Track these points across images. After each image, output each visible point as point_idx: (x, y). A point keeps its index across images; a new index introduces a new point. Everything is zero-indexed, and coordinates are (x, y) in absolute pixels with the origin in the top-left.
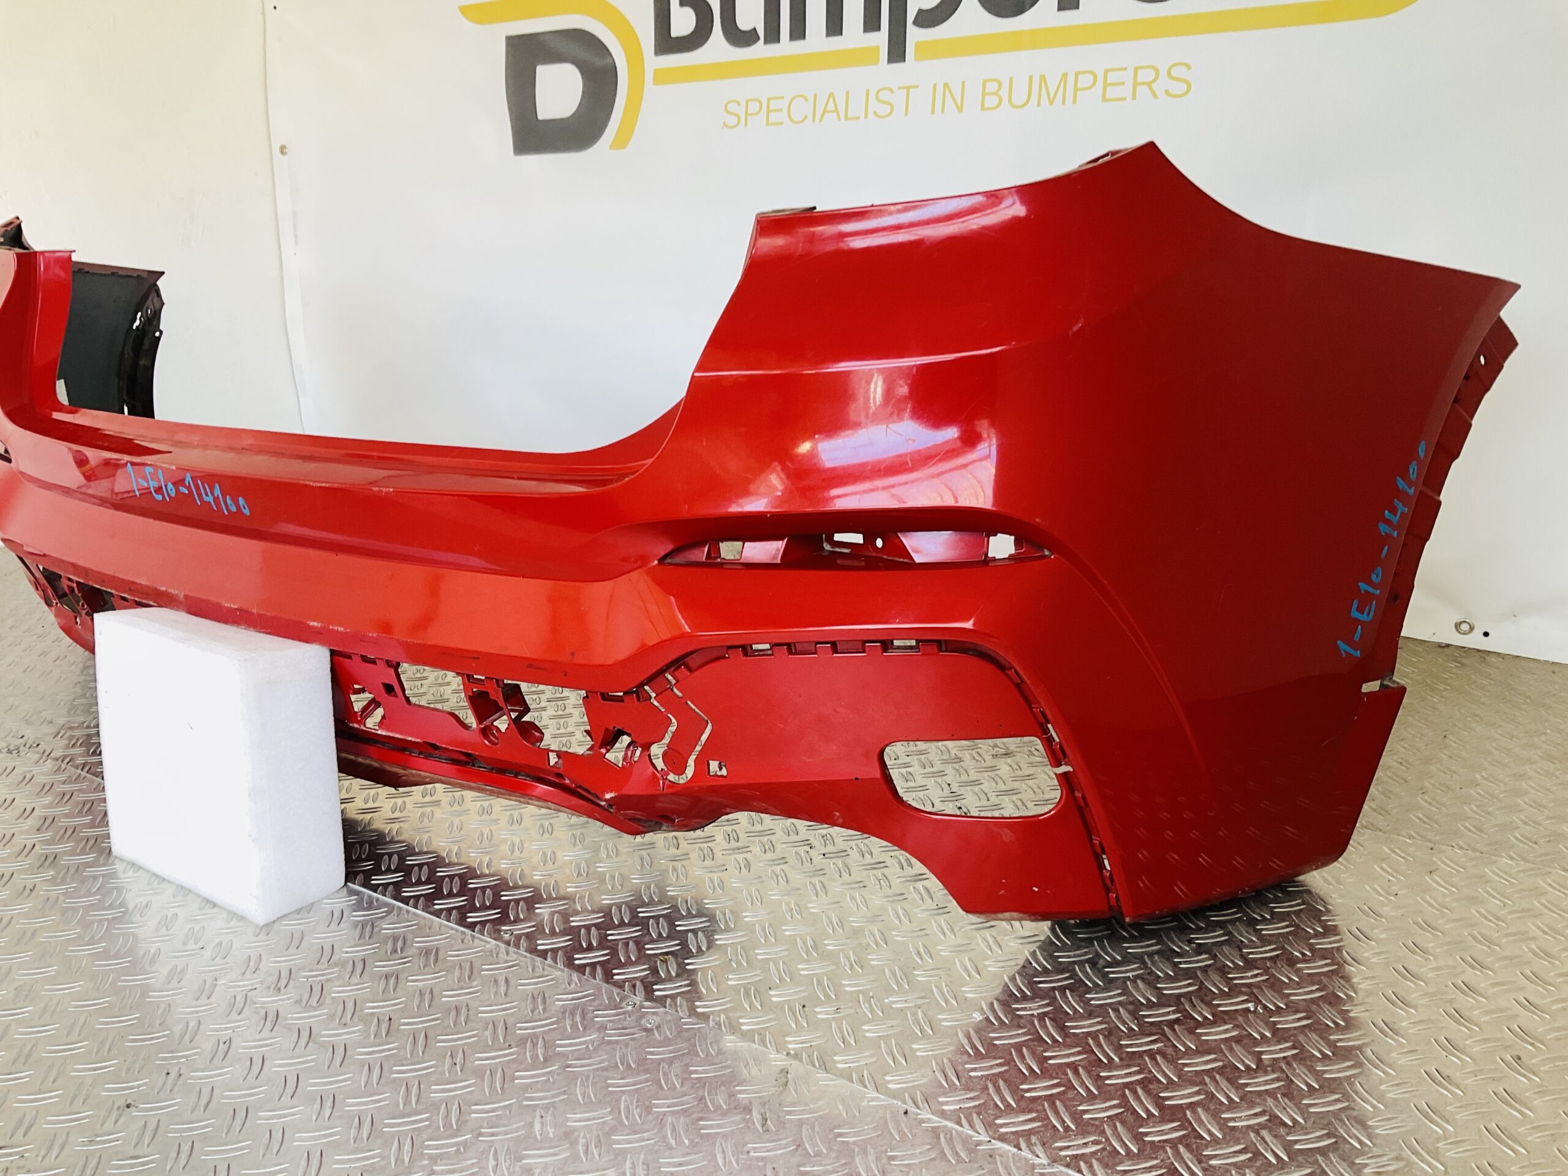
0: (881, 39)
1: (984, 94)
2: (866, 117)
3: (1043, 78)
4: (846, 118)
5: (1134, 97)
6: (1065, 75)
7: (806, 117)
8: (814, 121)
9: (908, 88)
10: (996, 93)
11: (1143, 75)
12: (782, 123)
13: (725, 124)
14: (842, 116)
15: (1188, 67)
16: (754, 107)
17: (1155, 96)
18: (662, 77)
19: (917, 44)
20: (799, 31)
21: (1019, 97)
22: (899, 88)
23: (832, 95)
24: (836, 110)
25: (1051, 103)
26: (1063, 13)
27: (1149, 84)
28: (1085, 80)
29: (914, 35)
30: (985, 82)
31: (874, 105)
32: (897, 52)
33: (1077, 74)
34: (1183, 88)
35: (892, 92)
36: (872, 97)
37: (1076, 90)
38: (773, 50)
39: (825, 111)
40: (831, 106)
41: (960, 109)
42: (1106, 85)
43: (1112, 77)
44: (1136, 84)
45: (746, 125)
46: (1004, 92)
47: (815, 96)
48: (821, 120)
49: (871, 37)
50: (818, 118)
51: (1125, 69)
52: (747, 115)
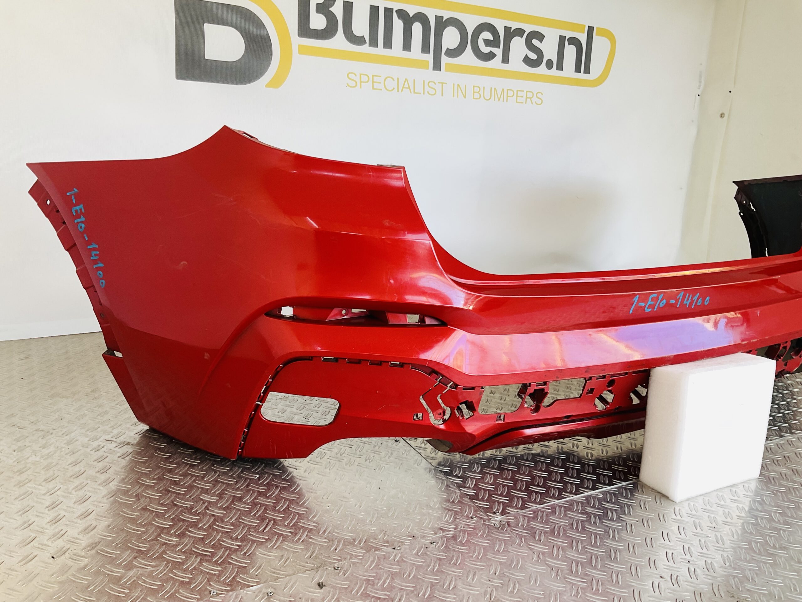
0: (430, 57)
1: (474, 92)
2: (424, 94)
3: (495, 89)
4: (414, 93)
5: (526, 103)
6: (503, 90)
7: (394, 88)
8: (398, 91)
9: (442, 83)
10: (478, 92)
11: (530, 95)
12: (381, 90)
13: (347, 84)
14: (412, 91)
15: (542, 94)
16: (365, 78)
17: (532, 103)
18: (303, 50)
19: (446, 64)
20: (388, 44)
21: (487, 95)
22: (438, 83)
23: (406, 79)
24: (409, 88)
25: (499, 100)
26: (503, 64)
27: (531, 98)
28: (510, 93)
29: (445, 59)
30: (474, 87)
31: (427, 88)
32: (437, 66)
34: (540, 102)
35: (435, 83)
36: (426, 85)
37: (508, 96)
38: (373, 50)
39: (403, 88)
40: (406, 86)
41: (465, 97)
42: (517, 96)
43: (520, 94)
44: (527, 98)
45: (361, 87)
46: (481, 92)
47: (398, 78)
48: (402, 91)
49: (425, 55)
50: (400, 90)
51: (523, 91)
52: (361, 82)
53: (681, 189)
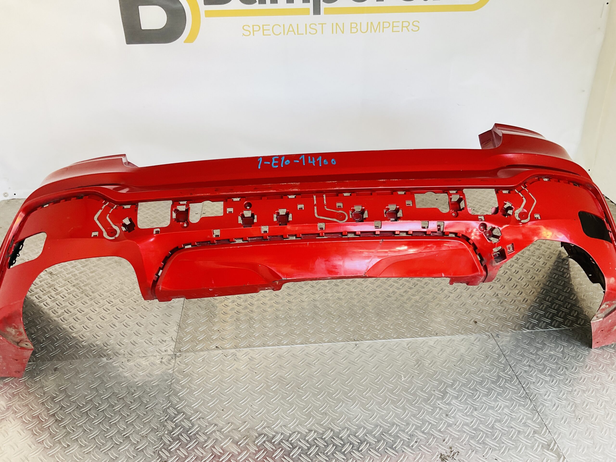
0: (310, 5)
1: (351, 28)
2: (306, 34)
3: (372, 23)
4: (298, 34)
5: (402, 31)
6: (379, 23)
7: (281, 33)
8: (284, 34)
9: (322, 24)
10: (355, 28)
11: (406, 24)
12: (270, 35)
13: (243, 34)
14: (296, 33)
15: (419, 22)
16: (256, 28)
17: (409, 31)
18: (209, 14)
19: (325, 8)
21: (364, 29)
22: (319, 24)
23: (291, 25)
24: (293, 31)
25: (375, 32)
27: (407, 27)
28: (386, 25)
29: (323, 5)
30: (351, 23)
31: (309, 30)
32: (317, 10)
33: (383, 22)
34: (417, 28)
35: (316, 25)
36: (308, 26)
37: (383, 28)
38: (262, 6)
39: (288, 31)
40: (291, 29)
41: (343, 32)
42: (393, 27)
43: (395, 24)
44: (403, 27)
45: (254, 35)
46: (358, 27)
47: (284, 25)
48: (287, 34)
50: (286, 33)
51: (399, 22)
52: (253, 31)
53: (584, 91)
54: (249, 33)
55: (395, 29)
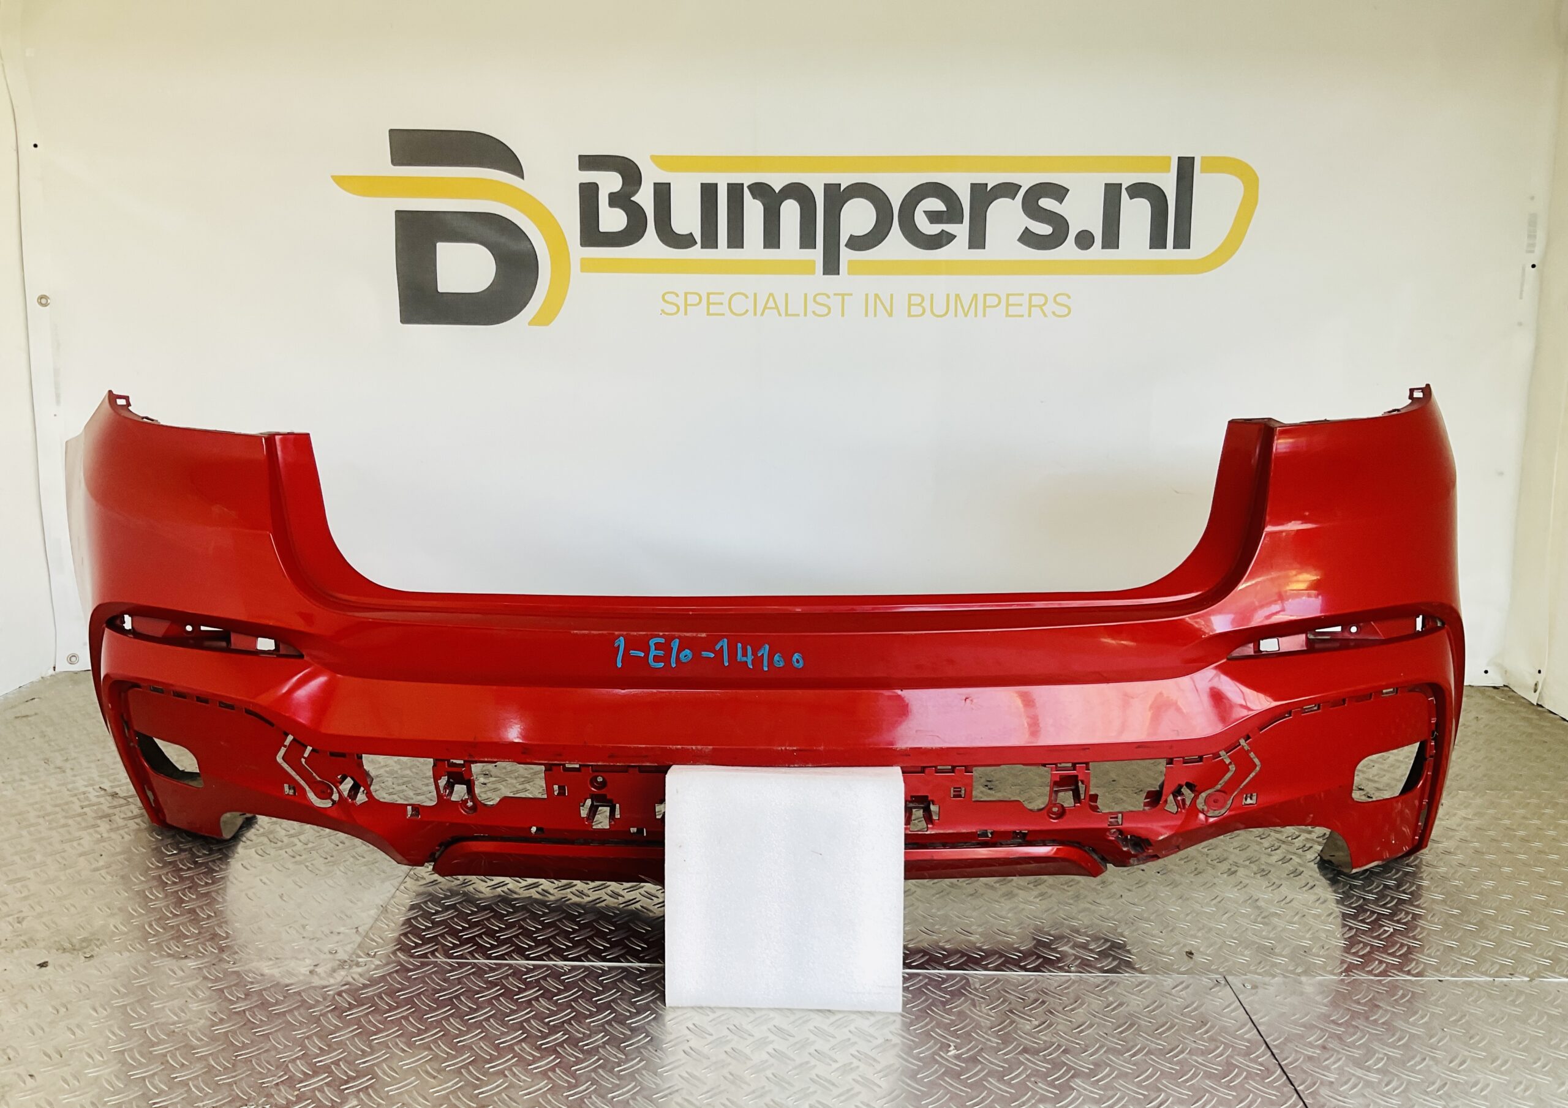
0: (817, 255)
1: (910, 305)
2: (805, 315)
4: (787, 314)
5: (1030, 316)
6: (976, 296)
7: (747, 311)
8: (755, 314)
9: (843, 295)
10: (919, 305)
11: (1036, 300)
12: (723, 314)
13: (662, 310)
14: (783, 312)
15: (1069, 297)
17: (1045, 316)
18: (588, 266)
19: (850, 262)
20: (736, 240)
21: (940, 309)
22: (835, 294)
23: (771, 295)
24: (777, 307)
25: (966, 315)
26: (973, 251)
27: (1040, 306)
28: (992, 301)
29: (846, 255)
30: (910, 296)
31: (812, 307)
32: (831, 266)
33: (985, 295)
34: (1066, 311)
35: (828, 297)
36: (810, 298)
37: (985, 307)
38: (711, 253)
39: (765, 308)
40: (771, 304)
41: (890, 315)
42: (1008, 305)
43: (1012, 300)
44: (1031, 306)
45: (686, 314)
47: (755, 294)
48: (762, 314)
49: (808, 253)
50: (759, 313)
51: (1023, 295)
52: (686, 305)
54: (675, 309)
55: (1012, 310)
